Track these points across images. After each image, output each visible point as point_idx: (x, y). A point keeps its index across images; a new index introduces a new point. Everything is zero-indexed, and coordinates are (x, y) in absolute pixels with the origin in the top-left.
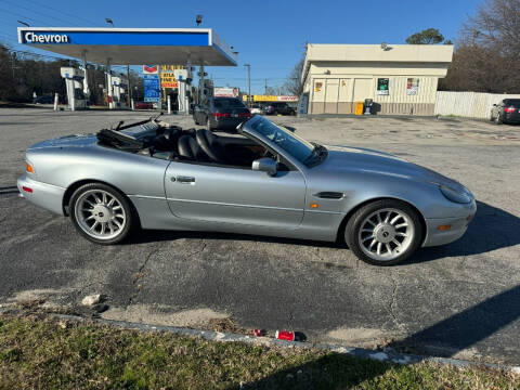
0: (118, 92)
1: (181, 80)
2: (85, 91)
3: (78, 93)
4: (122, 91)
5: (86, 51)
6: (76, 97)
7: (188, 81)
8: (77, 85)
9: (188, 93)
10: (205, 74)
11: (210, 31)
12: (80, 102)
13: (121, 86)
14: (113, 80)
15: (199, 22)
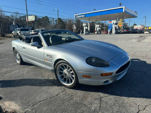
0: (98, 29)
1: (114, 24)
2: (89, 29)
3: (87, 30)
4: (99, 28)
5: (90, 19)
6: (86, 31)
7: (116, 24)
8: (86, 28)
9: (116, 28)
10: (124, 21)
11: (124, 7)
12: (87, 32)
13: (99, 27)
14: (97, 26)
15: (120, 5)
